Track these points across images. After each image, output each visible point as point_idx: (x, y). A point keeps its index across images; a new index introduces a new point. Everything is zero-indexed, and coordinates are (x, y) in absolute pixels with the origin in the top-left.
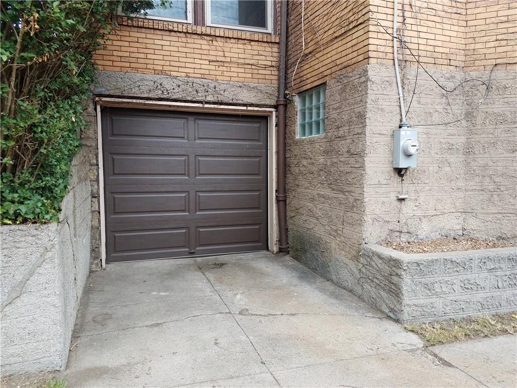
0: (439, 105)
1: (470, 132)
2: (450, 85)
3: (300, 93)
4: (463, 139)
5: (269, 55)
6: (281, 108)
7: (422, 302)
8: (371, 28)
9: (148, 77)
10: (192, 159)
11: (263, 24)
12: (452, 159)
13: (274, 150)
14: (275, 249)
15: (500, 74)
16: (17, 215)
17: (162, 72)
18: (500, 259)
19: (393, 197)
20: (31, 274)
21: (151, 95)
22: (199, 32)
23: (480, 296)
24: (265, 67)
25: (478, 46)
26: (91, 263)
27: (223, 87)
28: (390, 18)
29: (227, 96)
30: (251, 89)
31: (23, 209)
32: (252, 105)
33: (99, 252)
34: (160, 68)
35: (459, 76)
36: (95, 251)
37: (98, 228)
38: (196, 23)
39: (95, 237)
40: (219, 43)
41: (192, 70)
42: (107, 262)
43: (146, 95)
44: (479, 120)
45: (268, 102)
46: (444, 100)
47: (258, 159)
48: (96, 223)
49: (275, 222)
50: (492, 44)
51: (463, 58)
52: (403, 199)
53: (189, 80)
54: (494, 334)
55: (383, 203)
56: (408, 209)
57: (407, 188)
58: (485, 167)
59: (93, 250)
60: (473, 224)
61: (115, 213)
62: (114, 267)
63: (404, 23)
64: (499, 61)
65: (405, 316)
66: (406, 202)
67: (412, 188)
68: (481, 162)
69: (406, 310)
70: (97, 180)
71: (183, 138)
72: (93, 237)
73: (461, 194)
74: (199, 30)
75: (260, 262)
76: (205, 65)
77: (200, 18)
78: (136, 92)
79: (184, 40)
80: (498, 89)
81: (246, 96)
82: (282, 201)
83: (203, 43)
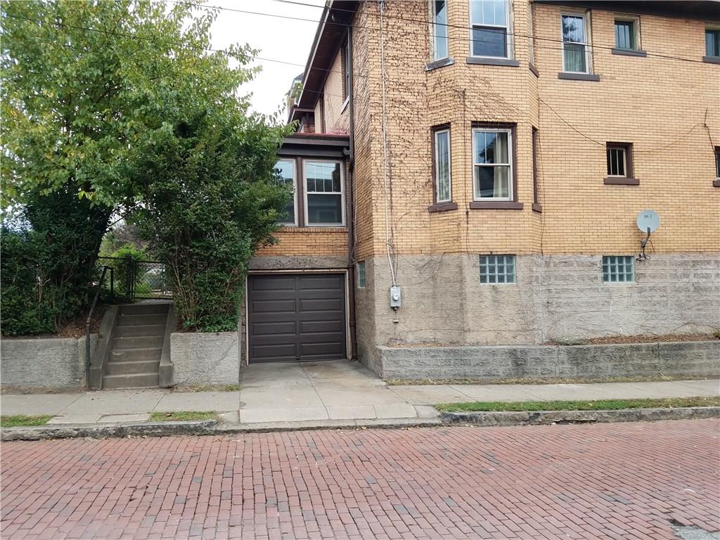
0: (415, 274)
1: (435, 287)
2: (422, 264)
3: (359, 262)
4: (431, 291)
5: (343, 239)
6: (351, 270)
7: (393, 369)
8: (375, 241)
9: (273, 258)
10: (298, 301)
11: (340, 221)
12: (425, 301)
13: (348, 294)
14: (350, 357)
15: (446, 257)
16: (226, 328)
17: (280, 255)
18: (439, 351)
19: (391, 321)
20: (229, 349)
21: (275, 268)
22: (301, 231)
23: (427, 369)
24: (341, 246)
25: (436, 243)
26: (241, 362)
27: (315, 259)
28: (385, 235)
29: (317, 264)
30: (331, 259)
31: (228, 326)
32: (332, 268)
33: (245, 357)
34: (279, 252)
35: (427, 258)
36: (243, 355)
37: (245, 342)
38: (299, 226)
39: (243, 348)
40: (313, 236)
41: (297, 252)
42: (249, 363)
43: (271, 268)
44: (438, 281)
45: (342, 266)
46: (418, 271)
47: (339, 300)
48: (244, 340)
49: (349, 339)
50: (443, 242)
51: (430, 249)
52: (397, 322)
53: (296, 257)
54: (425, 383)
55: (386, 324)
56: (400, 327)
57: (399, 316)
58: (442, 305)
59: (242, 355)
60: (439, 335)
61: (254, 334)
62: (253, 365)
63: (392, 236)
64: (446, 251)
65: (384, 376)
66: (399, 324)
67: (402, 317)
68: (441, 302)
69: (385, 373)
70: (245, 316)
71: (292, 289)
72: (242, 348)
73: (432, 320)
74: (301, 230)
75: (339, 365)
76: (305, 248)
77: (302, 223)
78: (266, 266)
79: (293, 236)
80: (446, 265)
81: (328, 264)
82: (354, 326)
83: (304, 237)
